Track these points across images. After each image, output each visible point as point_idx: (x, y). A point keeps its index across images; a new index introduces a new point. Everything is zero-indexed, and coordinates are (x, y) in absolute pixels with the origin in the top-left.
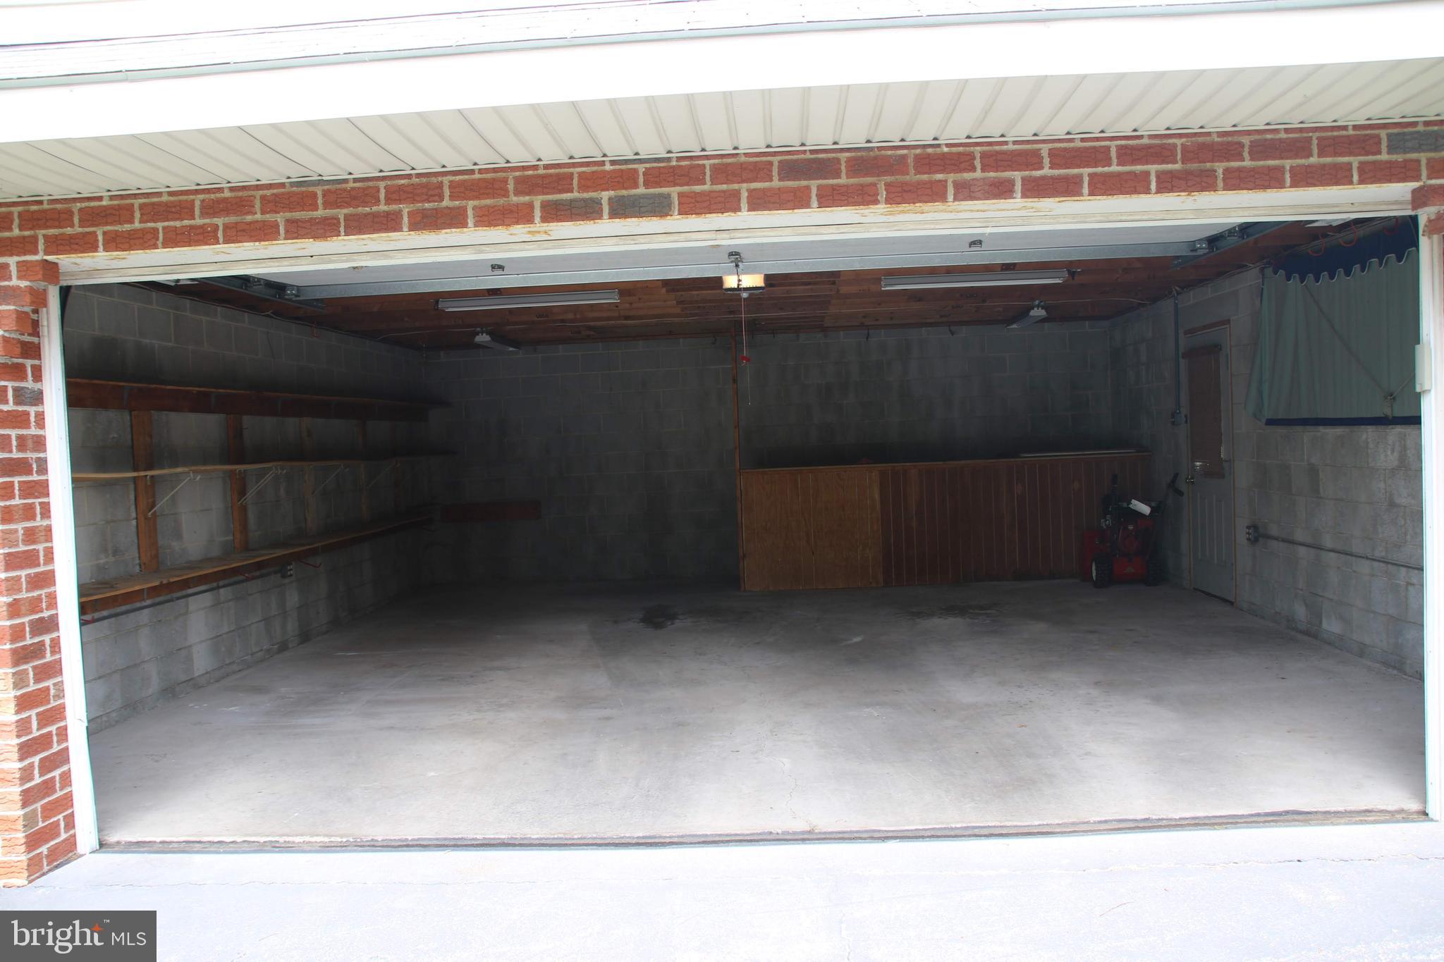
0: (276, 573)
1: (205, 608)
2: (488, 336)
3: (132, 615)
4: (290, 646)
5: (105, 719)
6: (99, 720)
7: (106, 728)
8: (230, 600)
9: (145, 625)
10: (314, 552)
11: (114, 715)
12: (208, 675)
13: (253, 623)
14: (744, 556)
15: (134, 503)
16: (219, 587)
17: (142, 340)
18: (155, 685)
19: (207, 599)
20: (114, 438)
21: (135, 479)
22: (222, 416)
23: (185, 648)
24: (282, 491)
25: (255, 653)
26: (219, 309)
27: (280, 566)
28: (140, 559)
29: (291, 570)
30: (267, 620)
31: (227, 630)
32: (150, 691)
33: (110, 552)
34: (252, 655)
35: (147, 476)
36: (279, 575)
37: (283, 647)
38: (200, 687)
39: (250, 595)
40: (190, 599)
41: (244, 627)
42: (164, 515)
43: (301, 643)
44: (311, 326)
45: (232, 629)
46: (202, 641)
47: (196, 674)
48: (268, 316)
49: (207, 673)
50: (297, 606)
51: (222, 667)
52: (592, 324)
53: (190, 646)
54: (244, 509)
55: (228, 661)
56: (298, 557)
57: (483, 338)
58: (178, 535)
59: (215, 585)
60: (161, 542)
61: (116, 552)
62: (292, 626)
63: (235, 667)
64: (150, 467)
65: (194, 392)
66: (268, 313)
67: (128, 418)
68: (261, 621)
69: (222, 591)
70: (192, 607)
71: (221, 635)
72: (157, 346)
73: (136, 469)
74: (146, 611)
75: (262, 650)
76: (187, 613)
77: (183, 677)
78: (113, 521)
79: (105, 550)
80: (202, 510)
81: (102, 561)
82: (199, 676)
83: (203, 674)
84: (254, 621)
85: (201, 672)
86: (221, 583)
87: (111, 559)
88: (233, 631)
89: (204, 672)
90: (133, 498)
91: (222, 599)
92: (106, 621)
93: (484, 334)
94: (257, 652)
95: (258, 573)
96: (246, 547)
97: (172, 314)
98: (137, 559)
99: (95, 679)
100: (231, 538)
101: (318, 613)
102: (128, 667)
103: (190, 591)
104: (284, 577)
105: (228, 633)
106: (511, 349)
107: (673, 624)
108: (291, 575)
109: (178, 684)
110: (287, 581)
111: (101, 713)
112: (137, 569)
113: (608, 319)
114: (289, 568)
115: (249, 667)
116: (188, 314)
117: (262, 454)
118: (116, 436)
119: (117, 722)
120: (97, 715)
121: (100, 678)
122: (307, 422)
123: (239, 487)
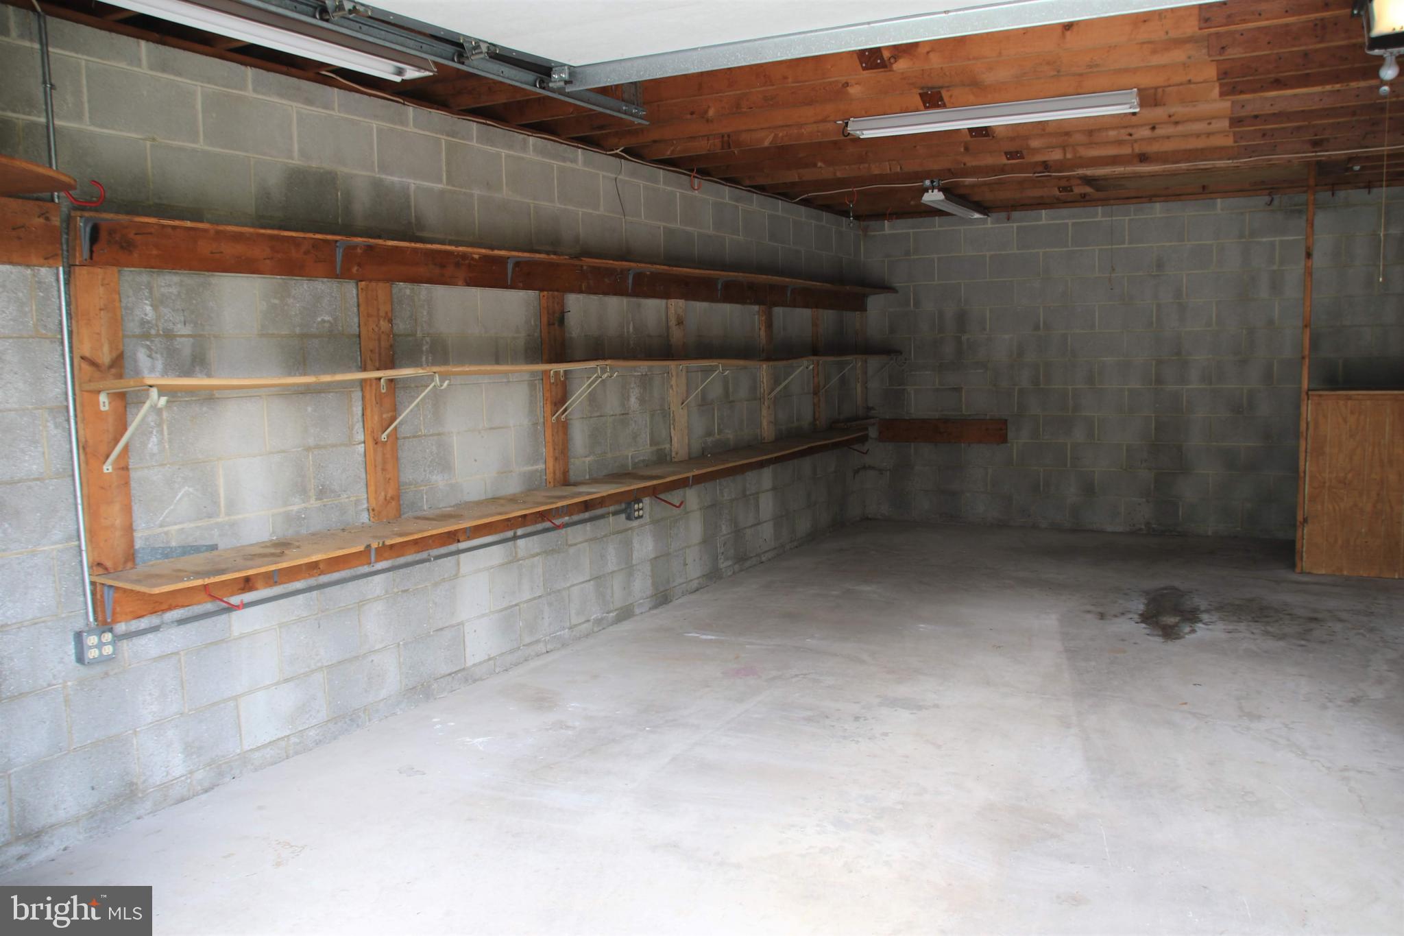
0: (615, 513)
1: (492, 567)
2: (941, 193)
3: (350, 585)
4: (637, 611)
5: (293, 740)
6: (283, 744)
7: (297, 753)
8: (538, 554)
9: (378, 598)
10: (683, 484)
11: (312, 733)
12: (491, 662)
13: (574, 585)
14: (1305, 520)
15: (360, 419)
16: (515, 538)
17: (383, 176)
18: (393, 681)
19: (496, 554)
20: (323, 321)
21: (363, 382)
22: (532, 294)
23: (452, 626)
24: (633, 401)
25: (576, 626)
26: (531, 140)
27: (627, 504)
28: (368, 502)
29: (639, 510)
30: (598, 579)
31: (529, 597)
32: (383, 693)
33: (312, 493)
34: (570, 628)
35: (380, 379)
36: (623, 516)
37: (625, 614)
38: (475, 681)
39: (571, 545)
40: (462, 556)
41: (559, 591)
42: (419, 436)
43: (655, 607)
44: (690, 176)
45: (538, 594)
46: (483, 615)
47: (469, 663)
48: (616, 156)
49: (490, 659)
50: (652, 556)
51: (519, 648)
52: (1089, 172)
53: (462, 624)
54: (563, 428)
55: (527, 640)
56: (654, 492)
57: (934, 197)
58: (444, 464)
59: (510, 534)
60: (408, 475)
61: (322, 493)
62: (642, 585)
63: (541, 647)
64: (391, 365)
65: (476, 257)
66: (618, 151)
67: (355, 292)
68: (589, 581)
69: (520, 542)
70: (464, 569)
71: (516, 605)
72: (413, 187)
73: (364, 368)
74: (377, 578)
75: (588, 621)
76: (456, 576)
77: (445, 669)
78: (318, 447)
79: (303, 491)
80: (491, 429)
81: (295, 508)
82: (474, 665)
83: (485, 661)
84: (575, 582)
85: (477, 660)
86: (520, 532)
87: (314, 503)
88: (540, 597)
89: (487, 657)
90: (360, 413)
91: (521, 554)
92: (301, 597)
93: (936, 191)
94: (580, 624)
95: (587, 515)
96: (565, 481)
97: (443, 142)
98: (365, 502)
99: (277, 683)
100: (541, 466)
101: (685, 564)
102: (339, 662)
103: (463, 545)
104: (629, 518)
105: (527, 601)
106: (977, 216)
107: (1193, 631)
108: (640, 517)
109: (436, 679)
110: (635, 523)
111: (288, 732)
112: (364, 517)
113: (1114, 160)
114: (636, 506)
115: (564, 645)
116: (474, 143)
117: (598, 350)
118: (327, 318)
119: (318, 743)
120: (280, 735)
121: (286, 681)
122: (676, 305)
123: (560, 396)
